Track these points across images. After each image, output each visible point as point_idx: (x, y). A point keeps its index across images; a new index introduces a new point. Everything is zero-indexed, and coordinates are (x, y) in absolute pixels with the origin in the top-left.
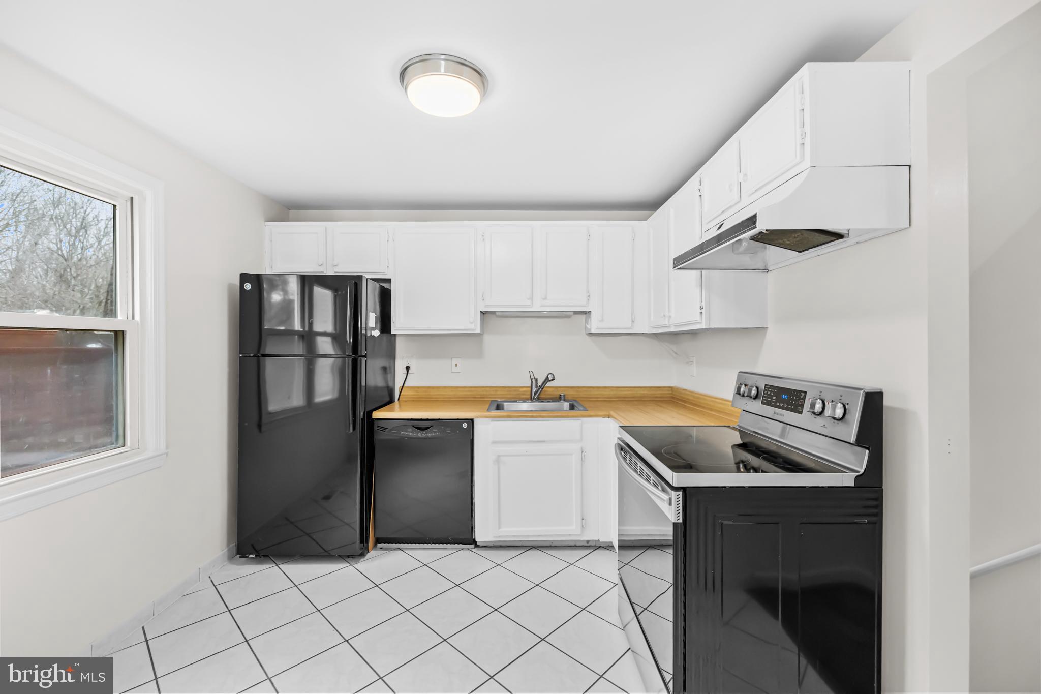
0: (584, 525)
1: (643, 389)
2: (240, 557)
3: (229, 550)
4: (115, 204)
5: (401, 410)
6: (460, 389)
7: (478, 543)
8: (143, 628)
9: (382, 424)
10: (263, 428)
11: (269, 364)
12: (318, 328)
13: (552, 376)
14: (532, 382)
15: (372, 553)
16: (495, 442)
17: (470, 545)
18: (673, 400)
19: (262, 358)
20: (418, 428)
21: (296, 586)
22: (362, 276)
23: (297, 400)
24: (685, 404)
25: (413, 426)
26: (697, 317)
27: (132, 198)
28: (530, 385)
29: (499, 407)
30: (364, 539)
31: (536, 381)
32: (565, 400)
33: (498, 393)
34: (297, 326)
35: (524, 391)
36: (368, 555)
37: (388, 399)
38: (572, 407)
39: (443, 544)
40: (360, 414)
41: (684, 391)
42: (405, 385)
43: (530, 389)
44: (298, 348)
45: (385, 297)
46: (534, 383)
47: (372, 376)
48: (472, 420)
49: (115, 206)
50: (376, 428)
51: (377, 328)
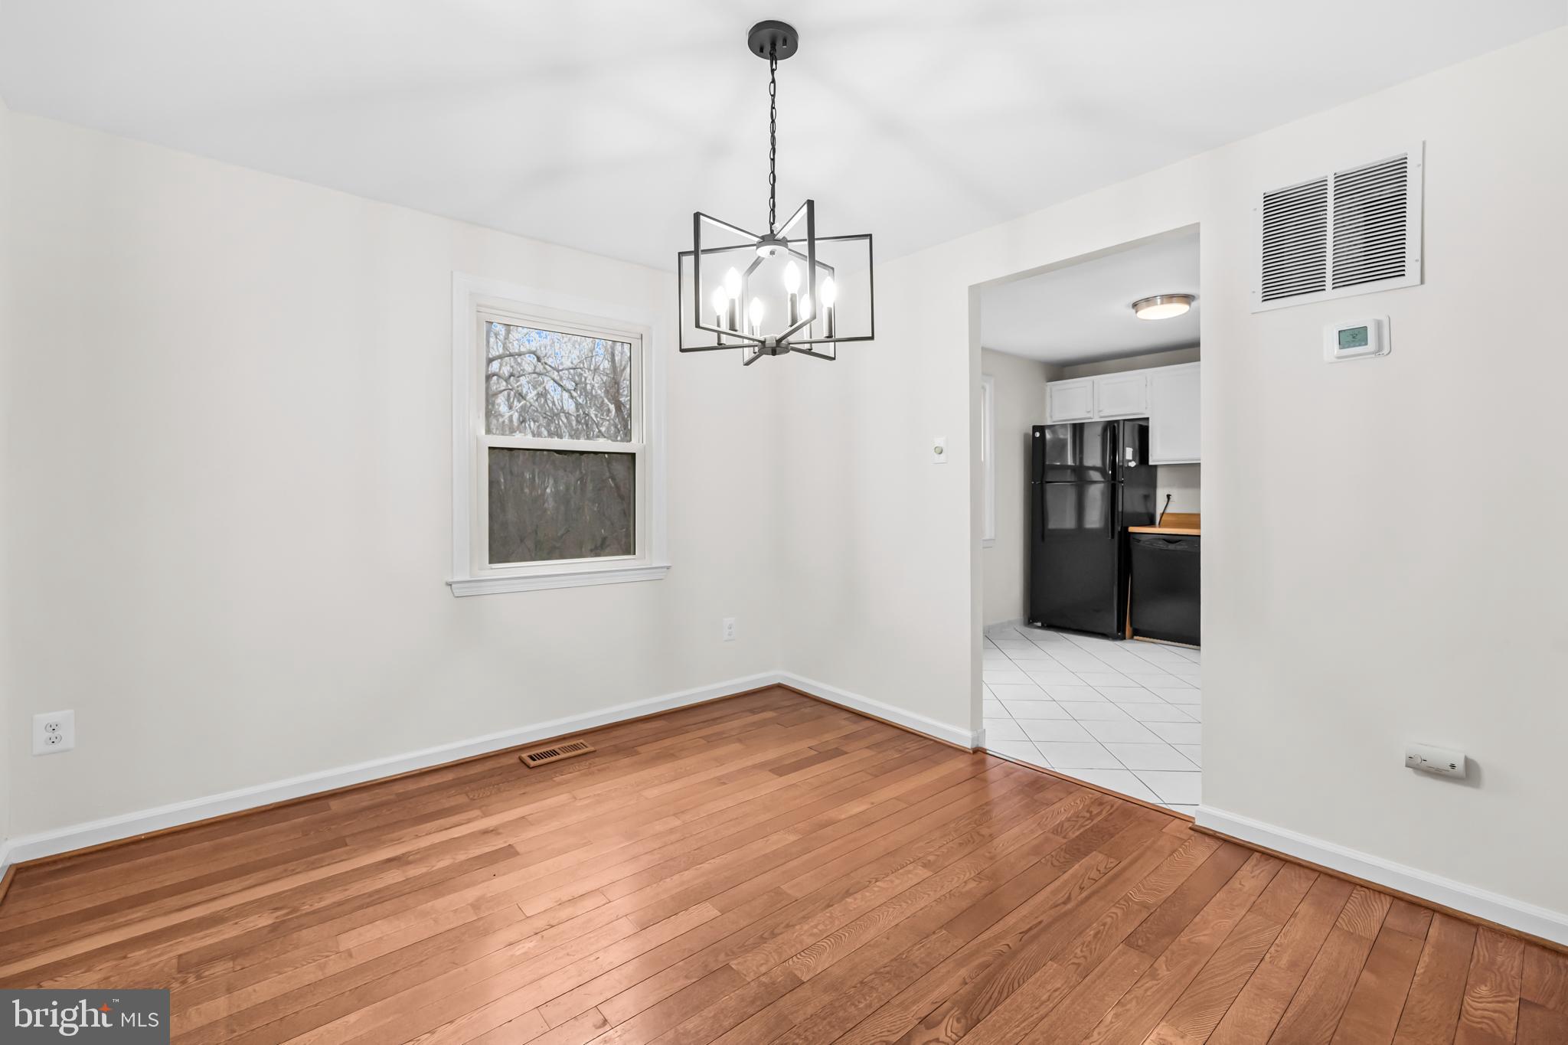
5: (1161, 528)
10: (1045, 539)
11: (1050, 488)
12: (1086, 463)
15: (1128, 641)
19: (1045, 486)
20: (1169, 541)
22: (1119, 419)
23: (1069, 523)
25: (1165, 539)
30: (1121, 628)
34: (1070, 462)
36: (1125, 641)
37: (1149, 520)
40: (1118, 532)
42: (1166, 511)
45: (1143, 432)
47: (1130, 500)
50: (1131, 540)
51: (1134, 460)
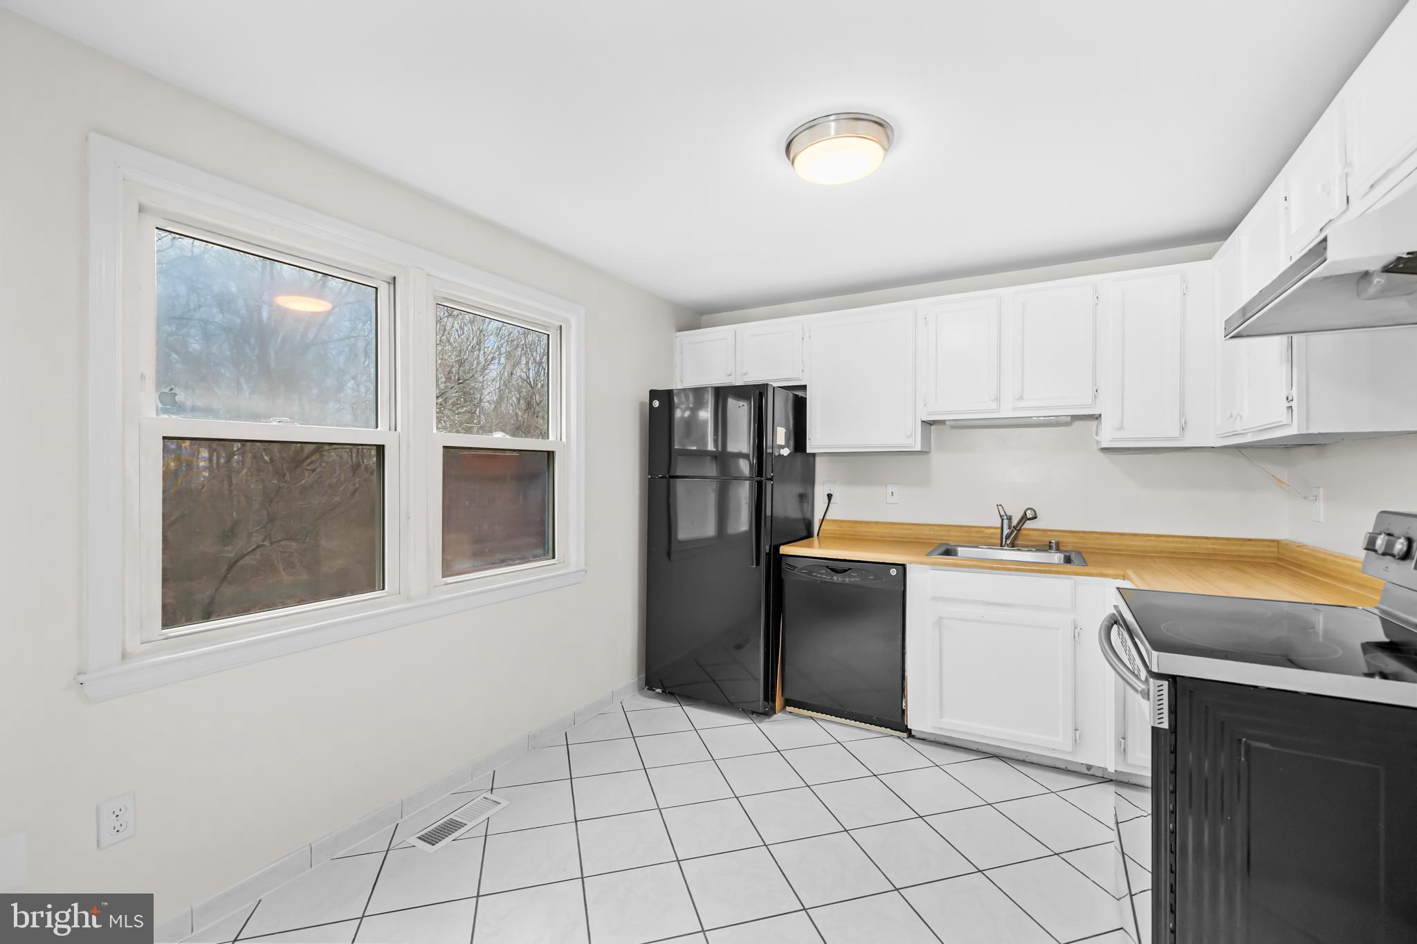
0: (1078, 738)
1: (1212, 541)
2: (648, 689)
3: (639, 680)
4: (548, 333)
5: (820, 547)
6: (896, 526)
7: (913, 733)
8: (566, 733)
9: (790, 561)
10: (672, 557)
11: (680, 486)
12: (732, 448)
13: (1034, 514)
14: (1003, 520)
15: (779, 716)
16: (934, 599)
17: (902, 733)
18: (1280, 563)
19: (671, 480)
20: (833, 570)
21: (695, 730)
22: (768, 384)
23: (709, 529)
24: (1301, 571)
25: (827, 567)
26: (1283, 416)
27: (561, 326)
28: (1000, 526)
29: (948, 552)
30: (769, 696)
31: (1010, 519)
32: (1058, 550)
33: (951, 534)
34: (711, 447)
35: (992, 534)
36: (775, 717)
37: (805, 534)
38: (1068, 560)
39: (866, 723)
40: (766, 548)
41: (1298, 549)
42: (828, 517)
43: (999, 531)
44: (711, 469)
45: (800, 407)
46: (1006, 522)
47: (782, 503)
48: (903, 566)
49: (548, 335)
50: (784, 566)
51: (787, 445)
